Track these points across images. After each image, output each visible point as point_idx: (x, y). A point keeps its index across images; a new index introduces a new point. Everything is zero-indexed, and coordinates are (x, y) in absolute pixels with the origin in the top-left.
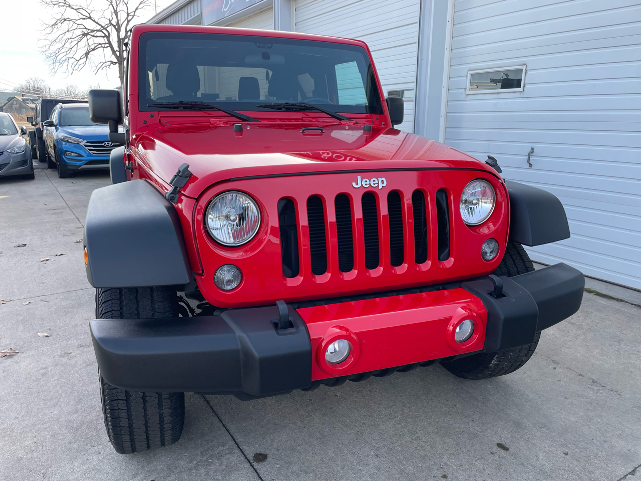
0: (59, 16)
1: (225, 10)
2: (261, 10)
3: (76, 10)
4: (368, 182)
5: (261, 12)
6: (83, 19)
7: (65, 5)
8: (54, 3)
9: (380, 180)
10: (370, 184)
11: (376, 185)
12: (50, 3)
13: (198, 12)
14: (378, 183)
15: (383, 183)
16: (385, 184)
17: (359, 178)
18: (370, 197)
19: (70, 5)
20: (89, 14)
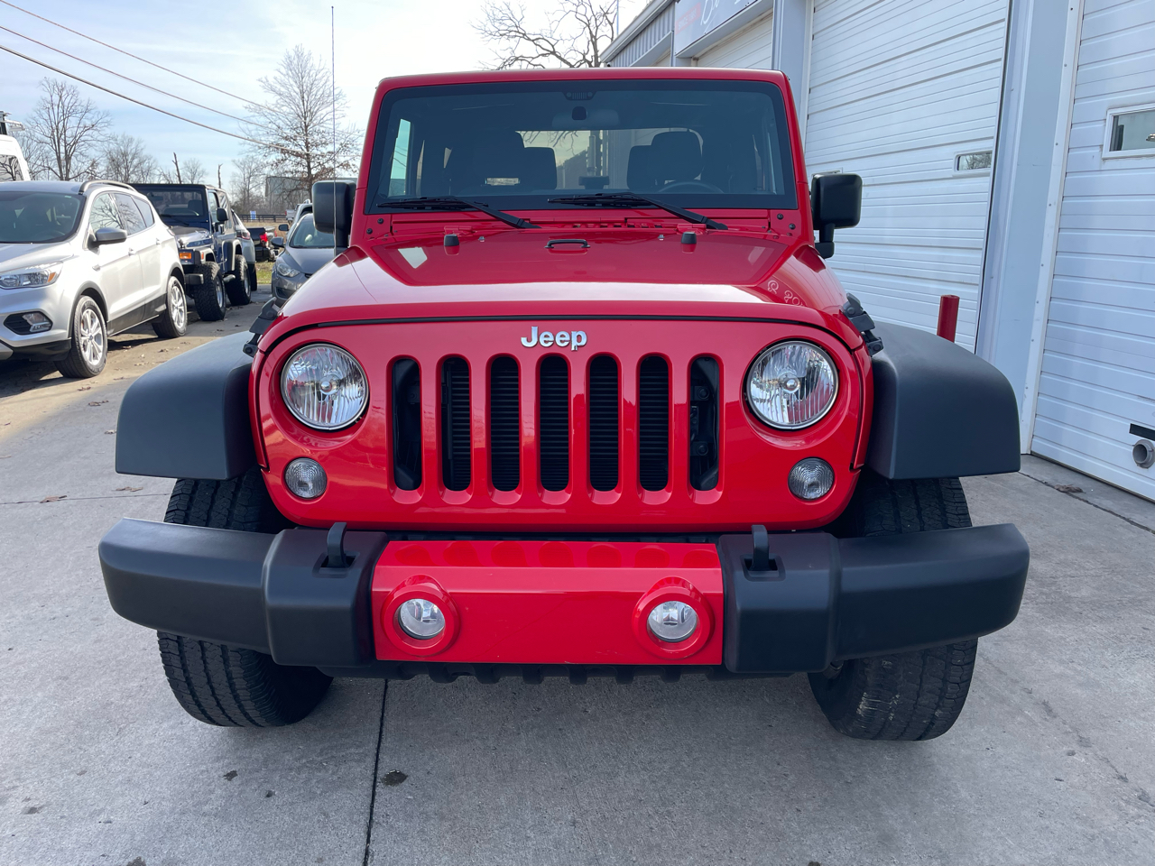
0: (507, 55)
1: (705, 23)
2: (761, 17)
3: (533, 41)
4: (551, 338)
5: (762, 20)
6: (543, 55)
7: (518, 34)
8: (502, 32)
9: (575, 334)
10: (554, 342)
11: (566, 344)
12: (497, 34)
13: (668, 31)
14: (570, 341)
15: (579, 338)
16: (583, 342)
17: (534, 330)
18: (553, 366)
19: (524, 35)
20: (553, 46)
